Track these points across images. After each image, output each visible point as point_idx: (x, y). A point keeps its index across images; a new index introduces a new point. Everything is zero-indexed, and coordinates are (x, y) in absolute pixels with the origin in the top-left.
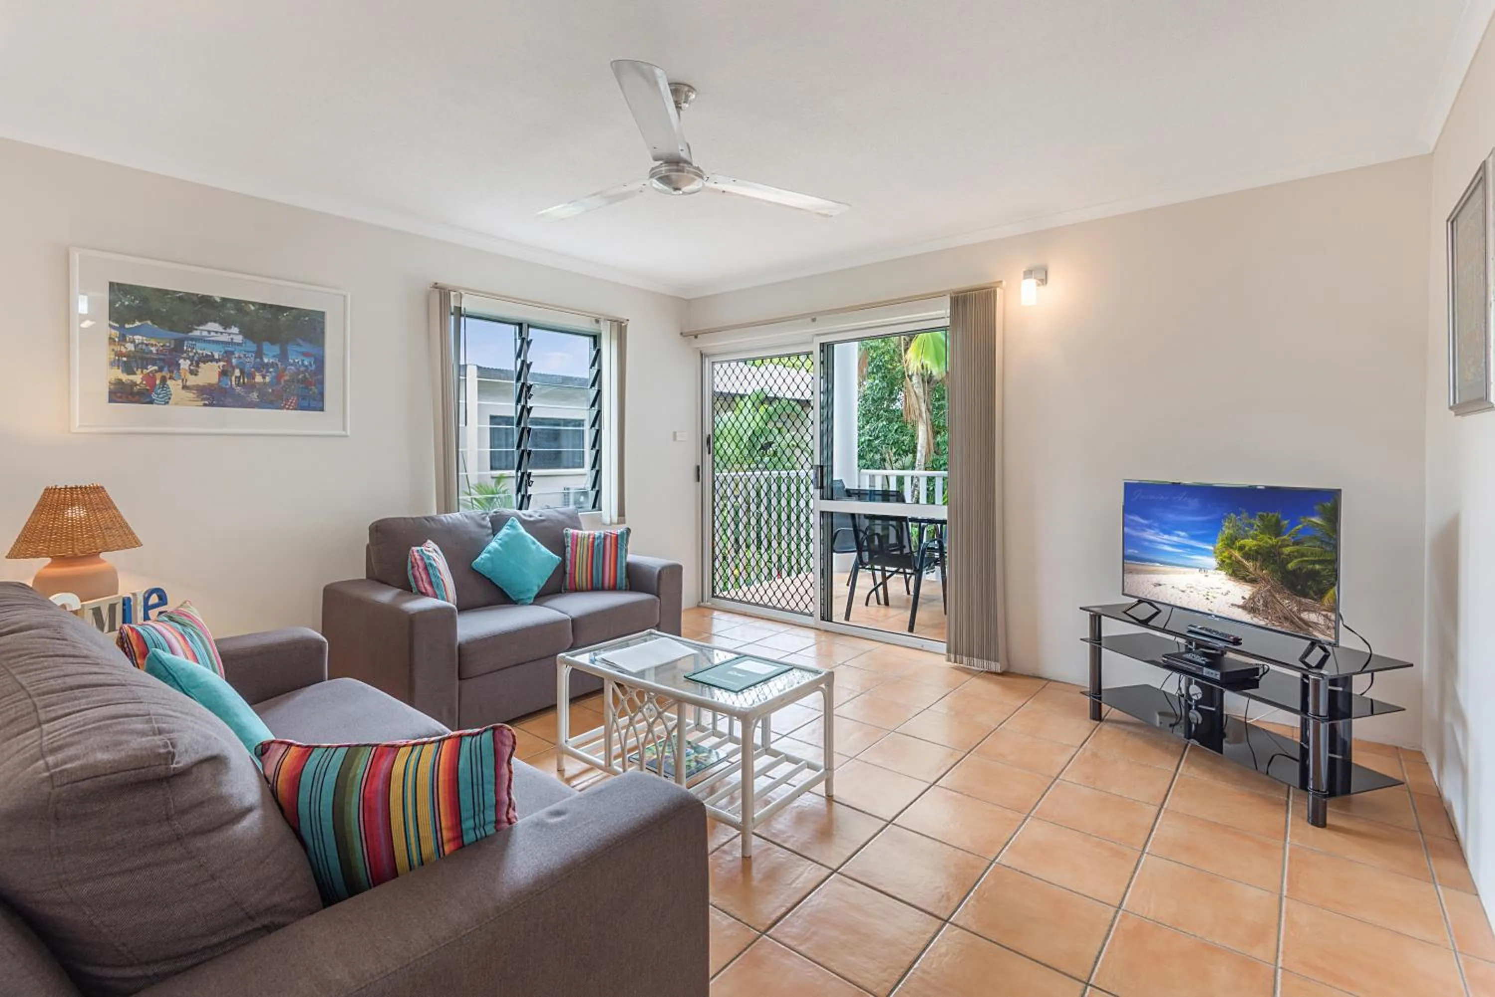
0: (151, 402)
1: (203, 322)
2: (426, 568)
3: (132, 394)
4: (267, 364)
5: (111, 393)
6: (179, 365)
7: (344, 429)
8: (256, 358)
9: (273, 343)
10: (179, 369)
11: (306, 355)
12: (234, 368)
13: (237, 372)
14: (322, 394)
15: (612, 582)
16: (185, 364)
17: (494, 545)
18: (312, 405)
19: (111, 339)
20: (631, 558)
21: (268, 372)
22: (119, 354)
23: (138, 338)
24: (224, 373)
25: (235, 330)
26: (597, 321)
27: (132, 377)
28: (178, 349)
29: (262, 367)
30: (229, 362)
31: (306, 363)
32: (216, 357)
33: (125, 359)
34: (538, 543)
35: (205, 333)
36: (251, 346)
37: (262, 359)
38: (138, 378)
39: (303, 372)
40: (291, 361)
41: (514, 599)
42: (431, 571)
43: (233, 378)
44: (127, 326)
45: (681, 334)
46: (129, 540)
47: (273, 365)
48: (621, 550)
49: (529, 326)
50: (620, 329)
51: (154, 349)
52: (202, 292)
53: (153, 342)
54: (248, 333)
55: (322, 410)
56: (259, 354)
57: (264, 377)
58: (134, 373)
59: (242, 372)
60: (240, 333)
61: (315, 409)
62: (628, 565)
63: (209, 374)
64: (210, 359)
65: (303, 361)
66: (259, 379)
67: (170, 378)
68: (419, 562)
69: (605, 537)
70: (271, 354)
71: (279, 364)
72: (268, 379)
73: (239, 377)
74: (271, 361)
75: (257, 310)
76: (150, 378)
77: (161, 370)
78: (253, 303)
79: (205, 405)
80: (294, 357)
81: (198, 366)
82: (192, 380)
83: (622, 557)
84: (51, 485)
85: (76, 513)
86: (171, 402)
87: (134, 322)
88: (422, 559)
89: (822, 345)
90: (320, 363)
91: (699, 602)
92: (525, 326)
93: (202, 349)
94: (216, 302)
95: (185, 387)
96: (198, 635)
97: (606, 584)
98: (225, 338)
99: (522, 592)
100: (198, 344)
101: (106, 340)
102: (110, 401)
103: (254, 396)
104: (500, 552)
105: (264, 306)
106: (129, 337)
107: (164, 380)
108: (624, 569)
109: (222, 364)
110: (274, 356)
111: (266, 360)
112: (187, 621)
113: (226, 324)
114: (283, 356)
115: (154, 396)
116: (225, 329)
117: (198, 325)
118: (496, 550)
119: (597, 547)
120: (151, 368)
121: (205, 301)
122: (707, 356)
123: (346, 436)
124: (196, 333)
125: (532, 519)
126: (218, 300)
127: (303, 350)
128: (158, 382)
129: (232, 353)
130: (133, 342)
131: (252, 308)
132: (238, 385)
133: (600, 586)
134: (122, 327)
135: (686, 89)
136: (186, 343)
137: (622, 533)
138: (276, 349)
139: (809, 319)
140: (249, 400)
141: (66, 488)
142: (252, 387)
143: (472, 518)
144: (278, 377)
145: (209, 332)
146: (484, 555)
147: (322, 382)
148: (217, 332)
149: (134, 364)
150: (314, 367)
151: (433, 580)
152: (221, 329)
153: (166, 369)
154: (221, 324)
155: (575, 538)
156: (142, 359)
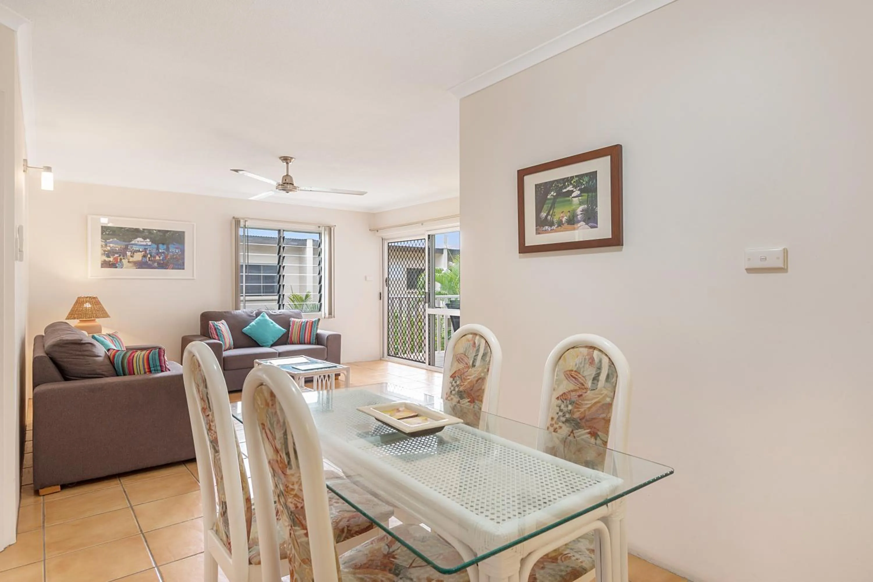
0: (116, 267)
1: (136, 238)
2: (215, 329)
3: (110, 265)
4: (160, 253)
5: (102, 264)
6: (126, 254)
7: (193, 276)
8: (156, 250)
9: (163, 244)
10: (126, 256)
11: (177, 248)
12: (147, 254)
13: (149, 256)
14: (184, 263)
15: (308, 340)
16: (129, 254)
17: (253, 323)
18: (179, 267)
19: (102, 246)
20: (319, 331)
21: (161, 255)
22: (105, 251)
23: (111, 245)
24: (144, 256)
25: (148, 240)
26: (319, 227)
27: (109, 259)
28: (126, 248)
29: (158, 254)
30: (146, 252)
31: (177, 251)
32: (141, 250)
33: (106, 253)
34: (274, 323)
35: (137, 242)
36: (155, 246)
37: (159, 250)
38: (111, 259)
39: (176, 255)
40: (171, 251)
41: (261, 345)
42: (217, 331)
43: (147, 258)
44: (108, 241)
45: (370, 230)
46: (105, 315)
47: (163, 253)
48: (314, 328)
49: (284, 231)
50: (330, 230)
51: (117, 249)
52: (135, 227)
53: (117, 246)
54: (153, 241)
55: (184, 269)
56: (158, 249)
57: (160, 257)
58: (110, 257)
59: (151, 256)
60: (150, 241)
61: (180, 269)
62: (317, 334)
63: (138, 257)
64: (139, 251)
65: (175, 250)
66: (157, 258)
67: (124, 259)
68: (212, 327)
69: (307, 322)
70: (162, 249)
71: (166, 252)
72: (161, 258)
73: (150, 258)
74: (163, 251)
75: (157, 232)
76: (116, 259)
77: (120, 256)
78: (155, 230)
79: (136, 268)
80: (172, 249)
81: (134, 254)
82: (131, 259)
83: (314, 330)
84: (80, 296)
85: (88, 305)
86: (124, 267)
87: (110, 239)
88: (214, 326)
89: (429, 236)
90: (183, 251)
91: (381, 358)
92: (282, 231)
93: (135, 248)
94: (141, 230)
95: (129, 262)
96: (118, 341)
97: (306, 341)
98: (145, 243)
99: (264, 343)
100: (134, 246)
101: (100, 246)
102: (102, 267)
103: (156, 264)
104: (255, 326)
105: (159, 231)
106: (108, 245)
107: (121, 259)
108: (315, 336)
109: (143, 253)
110: (164, 249)
111: (160, 251)
112: (115, 337)
113: (145, 238)
114: (168, 249)
115: (117, 265)
116: (144, 240)
117: (134, 239)
118: (253, 325)
119: (303, 327)
120: (116, 255)
121: (137, 230)
122: (385, 239)
123: (194, 279)
124: (133, 242)
125: (275, 314)
126: (141, 229)
127: (176, 246)
128: (119, 260)
129: (147, 249)
130: (110, 246)
131: (155, 232)
132: (149, 260)
133: (303, 342)
134: (106, 241)
135: (289, 158)
136: (129, 246)
137: (315, 321)
138: (165, 247)
139: (420, 224)
140: (153, 266)
141: (84, 297)
142: (154, 261)
143: (246, 312)
144: (165, 257)
145: (138, 241)
146: (248, 327)
147: (183, 259)
148: (141, 241)
149: (110, 254)
150: (180, 253)
151: (218, 334)
152: (142, 240)
153: (122, 255)
154: (143, 238)
155: (294, 322)
156: (113, 252)
